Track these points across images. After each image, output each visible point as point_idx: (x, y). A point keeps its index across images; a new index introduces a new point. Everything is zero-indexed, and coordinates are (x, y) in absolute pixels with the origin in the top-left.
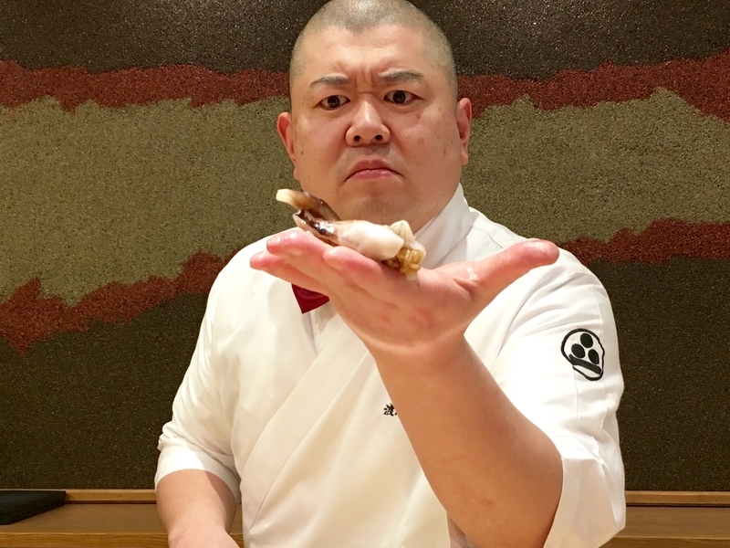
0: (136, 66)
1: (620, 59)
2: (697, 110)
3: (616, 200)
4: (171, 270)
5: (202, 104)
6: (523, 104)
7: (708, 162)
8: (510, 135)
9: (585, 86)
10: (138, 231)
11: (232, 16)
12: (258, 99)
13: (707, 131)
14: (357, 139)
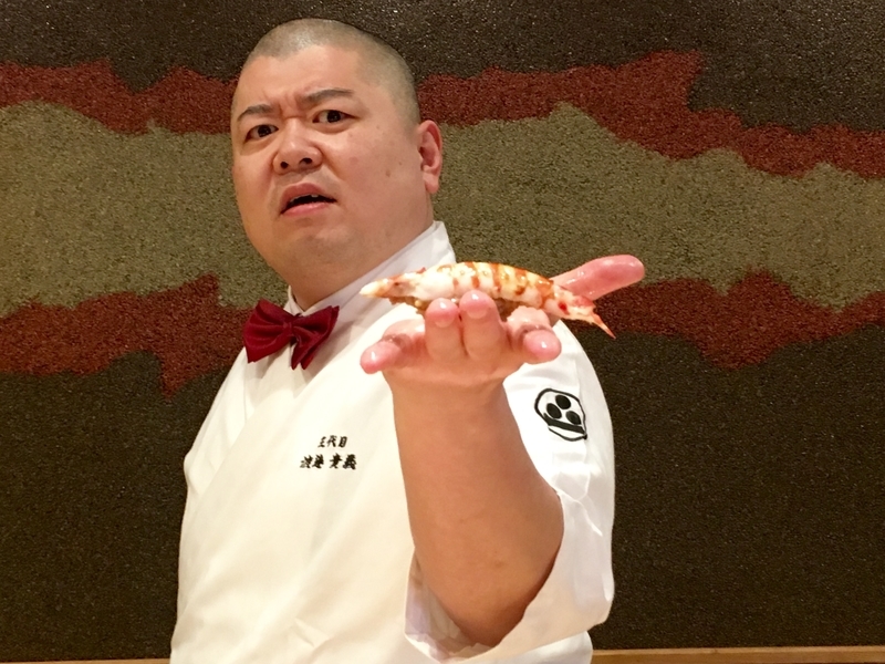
2: (611, 135)
7: (625, 203)
9: (463, 98)
13: (624, 162)
14: (284, 165)
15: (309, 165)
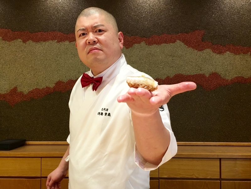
2: (187, 46)
3: (166, 69)
4: (52, 85)
5: (60, 42)
6: (143, 44)
8: (140, 52)
10: (43, 75)
11: (68, 19)
13: (189, 52)
14: (89, 43)
15: (95, 43)
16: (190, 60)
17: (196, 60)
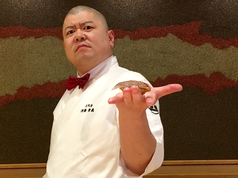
0: (2, 26)
1: (157, 25)
2: (181, 41)
3: (156, 68)
4: (13, 92)
5: (23, 38)
7: (185, 56)
8: (123, 48)
9: (146, 33)
10: (2, 79)
11: (33, 10)
12: (42, 37)
13: (184, 47)
14: (77, 40)
16: (186, 58)
17: (194, 57)
